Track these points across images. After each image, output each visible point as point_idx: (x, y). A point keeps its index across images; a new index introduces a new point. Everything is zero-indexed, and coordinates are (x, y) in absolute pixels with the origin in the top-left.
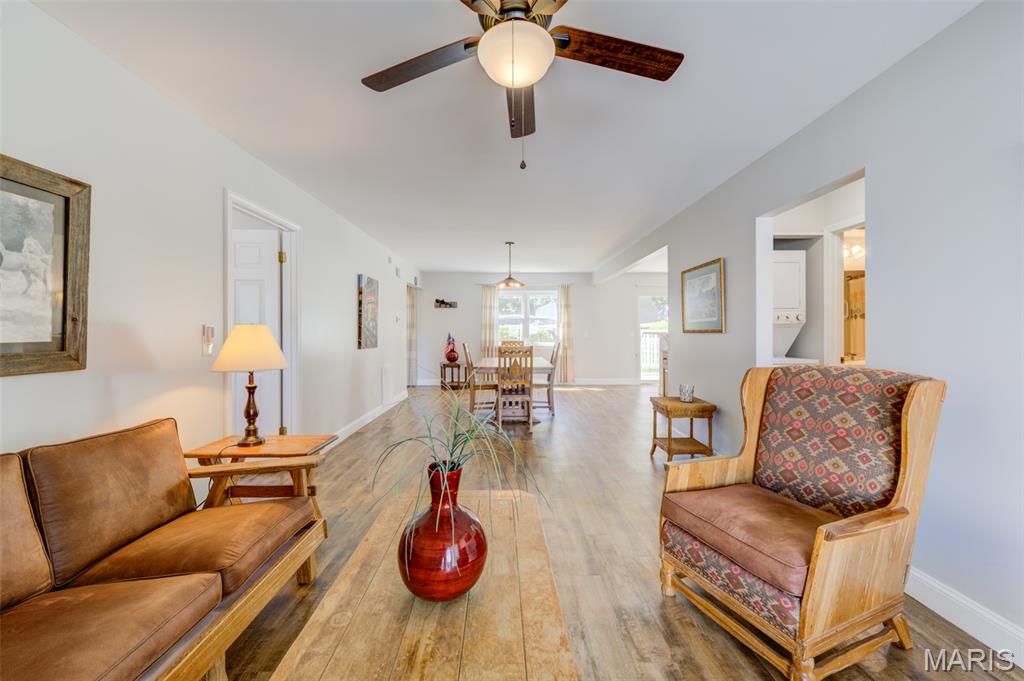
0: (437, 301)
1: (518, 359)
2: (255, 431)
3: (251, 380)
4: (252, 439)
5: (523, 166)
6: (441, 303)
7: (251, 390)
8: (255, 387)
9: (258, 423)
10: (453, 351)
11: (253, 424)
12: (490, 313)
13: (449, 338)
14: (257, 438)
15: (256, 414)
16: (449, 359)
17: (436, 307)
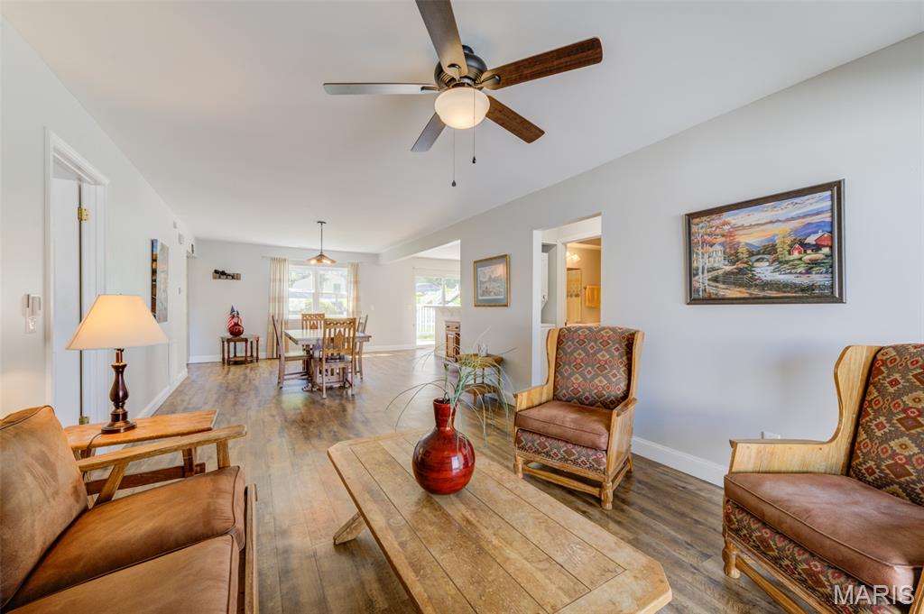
0: (216, 272)
1: (342, 330)
2: (125, 415)
3: (119, 358)
4: (120, 424)
5: (454, 184)
6: (220, 274)
7: (119, 370)
8: (125, 366)
9: (128, 406)
10: (236, 324)
11: (122, 407)
12: (280, 286)
13: (233, 310)
14: (127, 422)
15: (126, 396)
16: (231, 333)
17: (215, 278)
